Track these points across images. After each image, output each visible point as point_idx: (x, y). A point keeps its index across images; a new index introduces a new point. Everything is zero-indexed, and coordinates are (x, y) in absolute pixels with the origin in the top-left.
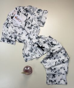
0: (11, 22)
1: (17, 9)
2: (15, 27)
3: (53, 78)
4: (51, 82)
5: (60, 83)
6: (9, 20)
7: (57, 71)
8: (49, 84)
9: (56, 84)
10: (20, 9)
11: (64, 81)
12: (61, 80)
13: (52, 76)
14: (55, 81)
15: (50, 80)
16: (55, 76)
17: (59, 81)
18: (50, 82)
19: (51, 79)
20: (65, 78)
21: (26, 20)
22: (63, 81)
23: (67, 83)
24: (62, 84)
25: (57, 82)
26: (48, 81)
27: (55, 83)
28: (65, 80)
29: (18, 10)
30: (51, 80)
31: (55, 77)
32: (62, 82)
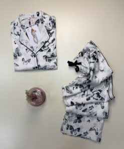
0: (18, 33)
1: (38, 15)
2: (21, 43)
3: (76, 122)
4: (71, 129)
5: (88, 136)
6: (16, 27)
7: (88, 109)
8: (65, 134)
9: (80, 135)
10: (45, 18)
11: (97, 134)
12: (90, 130)
13: (75, 118)
14: (79, 129)
15: (68, 126)
16: (82, 119)
17: (87, 133)
18: (67, 129)
19: (71, 123)
20: (99, 129)
21: (46, 42)
22: (93, 133)
23: (100, 140)
24: (90, 139)
25: (82, 132)
26: (65, 127)
27: (78, 133)
28: (99, 132)
29: (40, 17)
30: (71, 126)
31: (80, 121)
32: (92, 135)
